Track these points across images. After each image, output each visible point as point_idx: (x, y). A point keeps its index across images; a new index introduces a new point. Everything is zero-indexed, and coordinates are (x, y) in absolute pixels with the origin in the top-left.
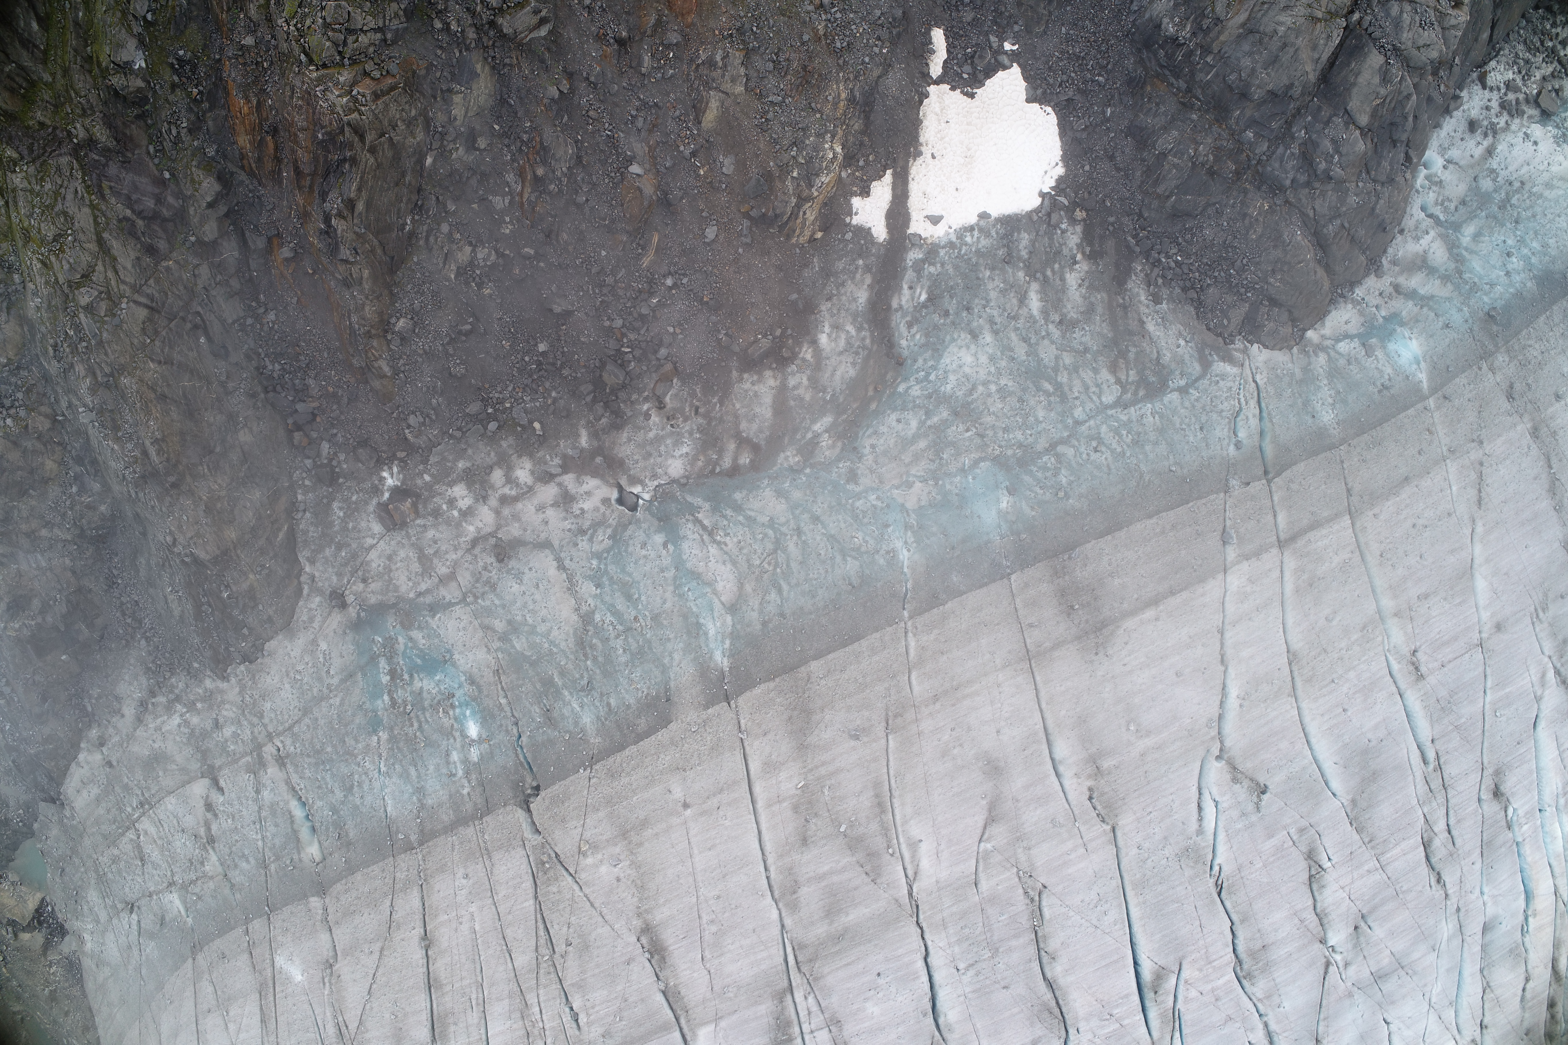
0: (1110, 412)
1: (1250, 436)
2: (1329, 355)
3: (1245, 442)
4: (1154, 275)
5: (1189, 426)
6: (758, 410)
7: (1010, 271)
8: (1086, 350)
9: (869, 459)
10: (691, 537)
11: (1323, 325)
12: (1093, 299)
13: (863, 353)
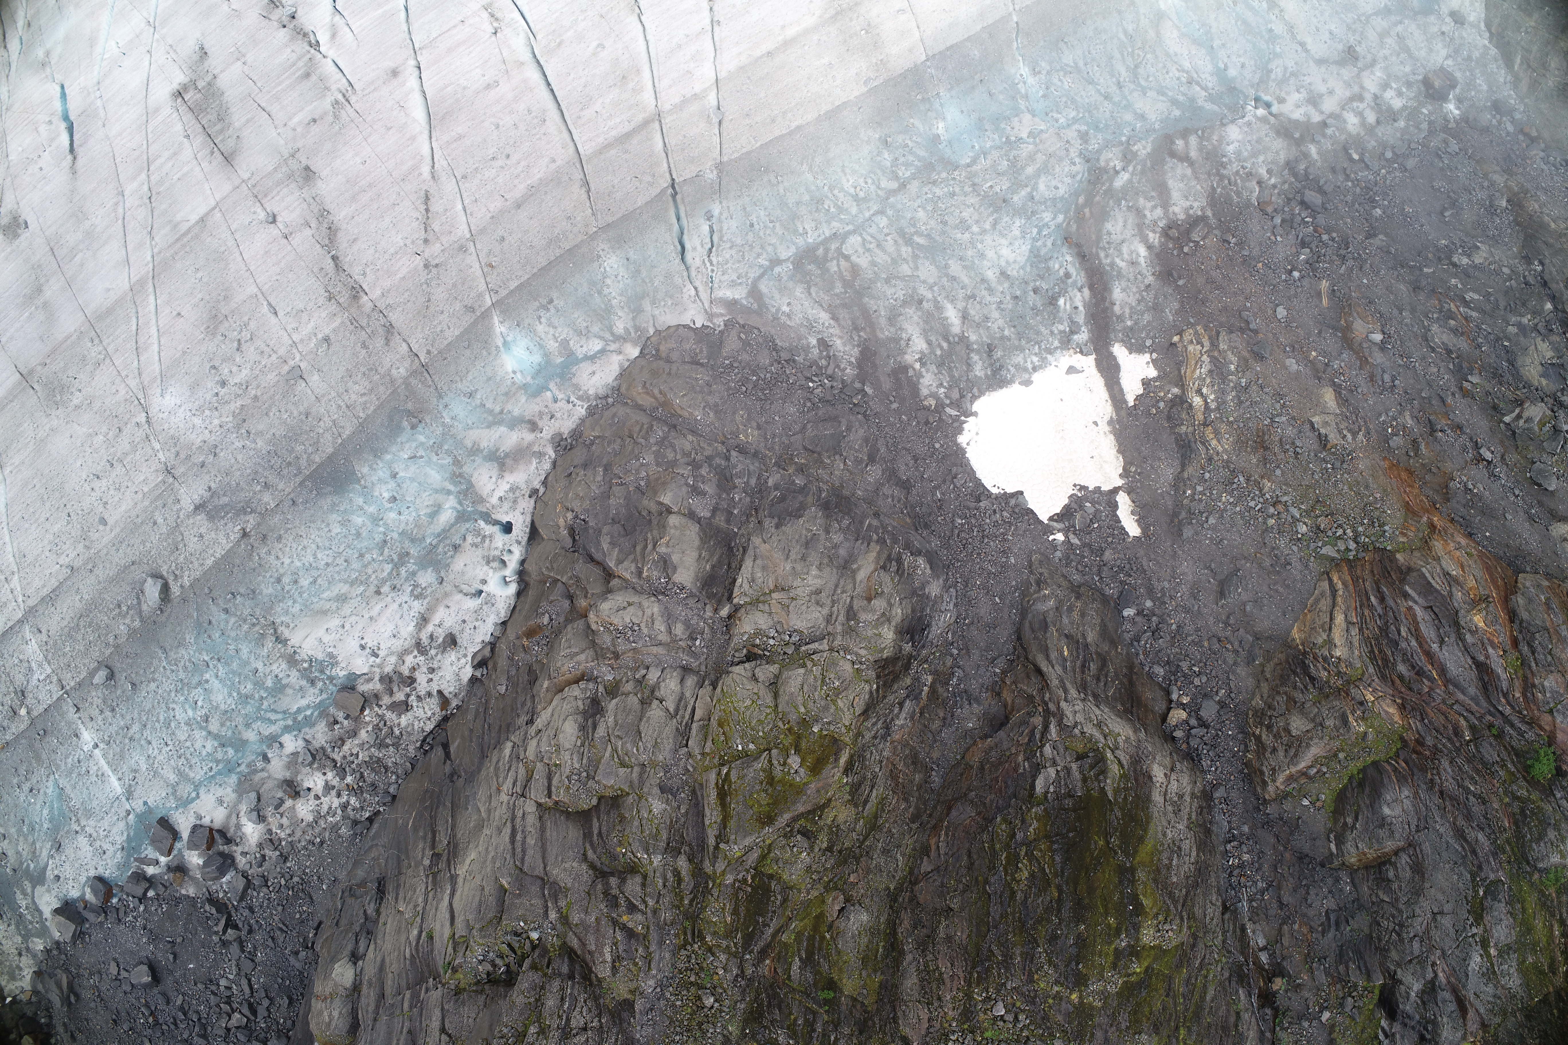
0: (850, 227)
1: (698, 227)
2: (612, 334)
3: (702, 221)
4: (832, 366)
5: (765, 227)
6: (1181, 185)
7: (985, 339)
8: (887, 281)
9: (1073, 153)
10: (1207, 75)
11: (621, 366)
12: (892, 329)
13: (1103, 244)
